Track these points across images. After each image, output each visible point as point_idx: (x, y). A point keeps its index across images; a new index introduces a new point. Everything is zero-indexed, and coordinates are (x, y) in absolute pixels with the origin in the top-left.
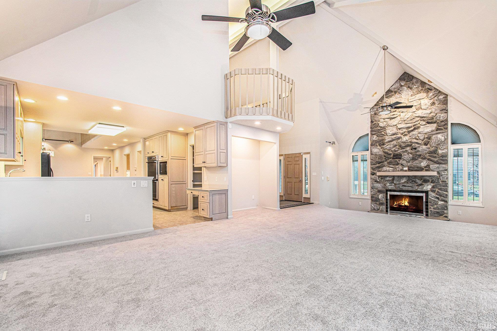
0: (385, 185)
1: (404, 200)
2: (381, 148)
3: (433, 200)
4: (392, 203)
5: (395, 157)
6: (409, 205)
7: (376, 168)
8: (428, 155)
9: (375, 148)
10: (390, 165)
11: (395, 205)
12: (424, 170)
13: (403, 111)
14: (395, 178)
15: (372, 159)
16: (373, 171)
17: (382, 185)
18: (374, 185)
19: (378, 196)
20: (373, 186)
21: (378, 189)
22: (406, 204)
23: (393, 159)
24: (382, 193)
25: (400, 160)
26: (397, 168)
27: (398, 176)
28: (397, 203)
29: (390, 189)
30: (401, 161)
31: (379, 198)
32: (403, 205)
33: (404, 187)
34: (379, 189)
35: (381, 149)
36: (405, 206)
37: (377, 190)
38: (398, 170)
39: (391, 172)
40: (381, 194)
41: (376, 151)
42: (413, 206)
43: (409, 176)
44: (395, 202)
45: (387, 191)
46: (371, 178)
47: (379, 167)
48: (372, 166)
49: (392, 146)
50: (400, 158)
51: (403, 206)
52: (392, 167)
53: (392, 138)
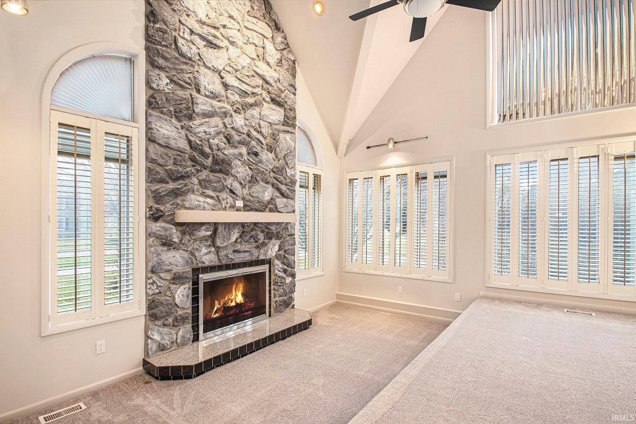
0: (192, 254)
1: (235, 291)
2: (182, 127)
3: (279, 277)
4: (208, 308)
5: (217, 167)
6: (245, 300)
7: (166, 195)
8: (272, 174)
9: (166, 120)
10: (208, 191)
11: (215, 313)
12: (267, 210)
13: (237, 42)
14: (220, 229)
15: (153, 161)
16: (156, 206)
17: (186, 255)
18: (160, 257)
19: (174, 297)
20: (159, 263)
21: (174, 271)
22: (240, 299)
23: (211, 172)
24: (183, 284)
25: (227, 177)
26: (224, 199)
27: (225, 223)
28: (219, 304)
29: (207, 264)
30: (229, 182)
31: (178, 301)
32: (233, 304)
33: (238, 255)
34: (175, 269)
35: (183, 132)
36: (238, 305)
37: (168, 276)
38: (223, 206)
39: (209, 210)
40: (182, 287)
41: (166, 132)
42: (250, 301)
43: (243, 225)
44: (216, 302)
45: (196, 271)
46: (149, 235)
47: (176, 193)
48: (155, 187)
49: (212, 131)
50: (227, 173)
51: (233, 307)
52: (211, 197)
53: (213, 107)
